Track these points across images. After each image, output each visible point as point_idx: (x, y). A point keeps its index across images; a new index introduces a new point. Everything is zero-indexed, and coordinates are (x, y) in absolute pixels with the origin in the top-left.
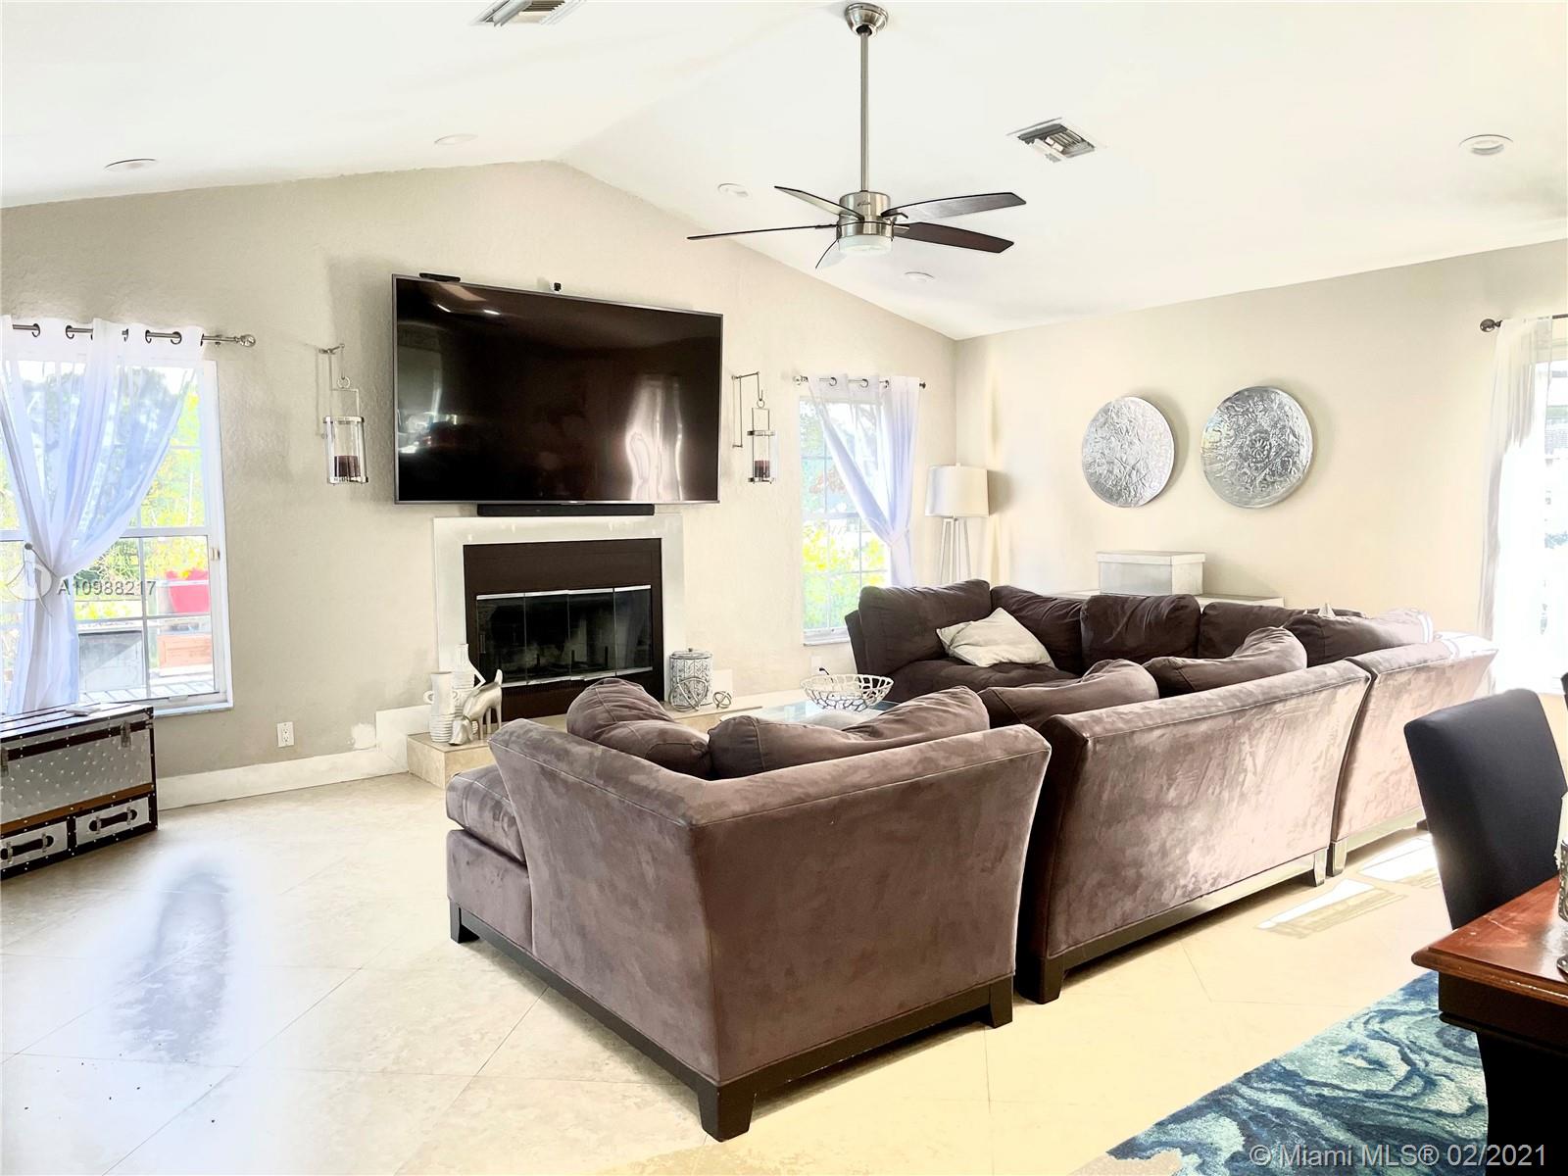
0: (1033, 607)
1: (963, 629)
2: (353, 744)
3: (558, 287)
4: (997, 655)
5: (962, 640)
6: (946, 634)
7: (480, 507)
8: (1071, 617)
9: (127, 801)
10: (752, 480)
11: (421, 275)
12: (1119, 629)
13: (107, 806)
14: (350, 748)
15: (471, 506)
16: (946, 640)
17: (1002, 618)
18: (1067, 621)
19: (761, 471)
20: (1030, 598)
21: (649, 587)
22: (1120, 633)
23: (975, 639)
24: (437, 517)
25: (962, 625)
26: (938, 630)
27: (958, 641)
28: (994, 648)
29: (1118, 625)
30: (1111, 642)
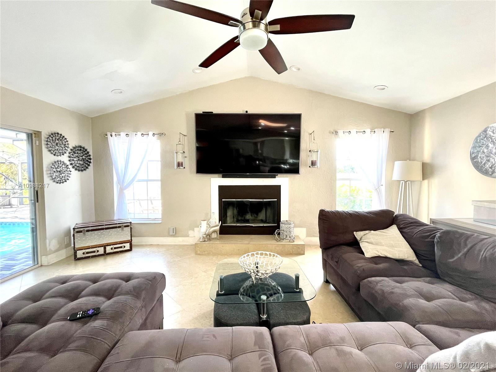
0: (411, 228)
1: (367, 234)
2: (189, 235)
3: (247, 112)
4: (378, 251)
5: (365, 239)
6: (358, 235)
7: (223, 175)
8: (431, 239)
9: (123, 243)
10: (310, 167)
11: (203, 112)
12: (459, 255)
13: (117, 244)
14: (188, 236)
15: (221, 175)
16: (358, 238)
17: (394, 230)
18: (427, 240)
19: (313, 164)
20: (412, 223)
21: (276, 200)
22: (459, 258)
23: (372, 240)
24: (212, 178)
25: (367, 232)
26: (355, 233)
27: (363, 240)
28: (378, 247)
29: (460, 252)
30: (453, 262)
